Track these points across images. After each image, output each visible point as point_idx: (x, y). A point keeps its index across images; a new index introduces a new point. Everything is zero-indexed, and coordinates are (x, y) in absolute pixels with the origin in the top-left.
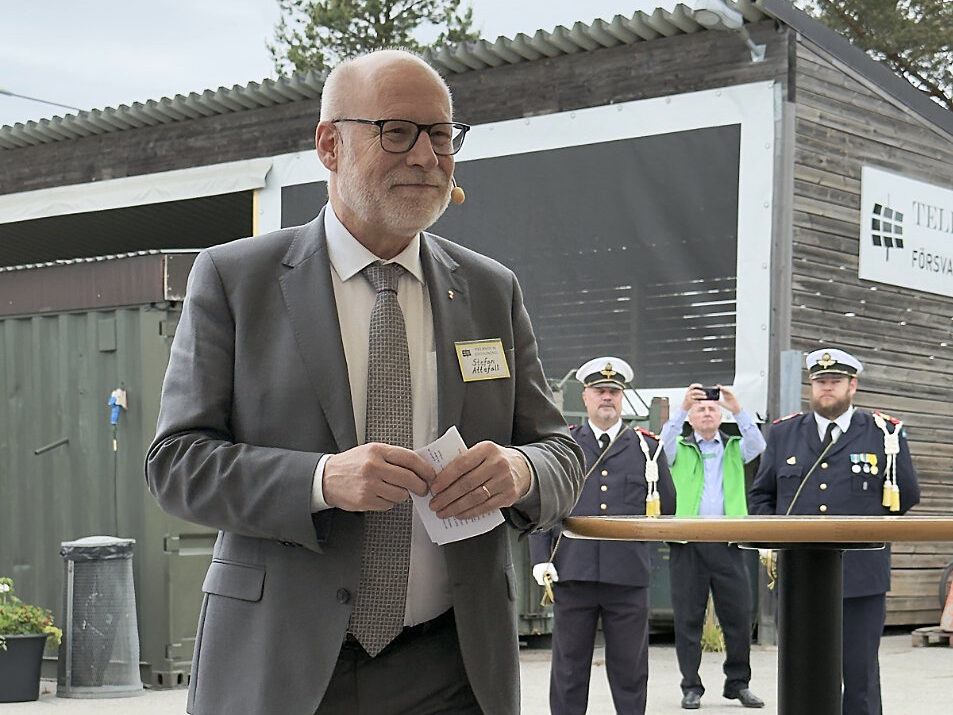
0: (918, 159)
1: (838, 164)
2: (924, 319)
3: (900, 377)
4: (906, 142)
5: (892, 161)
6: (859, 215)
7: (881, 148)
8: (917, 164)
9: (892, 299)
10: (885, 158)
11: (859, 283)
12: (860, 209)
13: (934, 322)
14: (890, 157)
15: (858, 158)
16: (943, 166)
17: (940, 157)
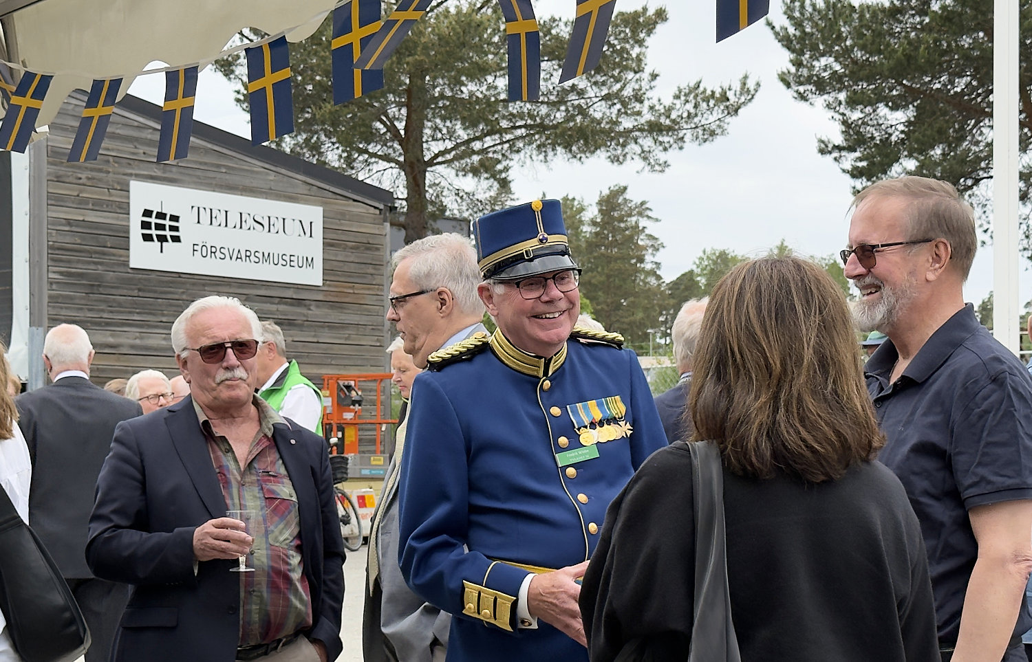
0: (199, 173)
1: (100, 180)
5: (167, 175)
6: (129, 218)
7: (153, 166)
8: (198, 177)
9: (172, 282)
10: (159, 173)
11: (130, 271)
12: (129, 214)
14: (165, 172)
15: (124, 174)
16: (227, 177)
17: (224, 171)
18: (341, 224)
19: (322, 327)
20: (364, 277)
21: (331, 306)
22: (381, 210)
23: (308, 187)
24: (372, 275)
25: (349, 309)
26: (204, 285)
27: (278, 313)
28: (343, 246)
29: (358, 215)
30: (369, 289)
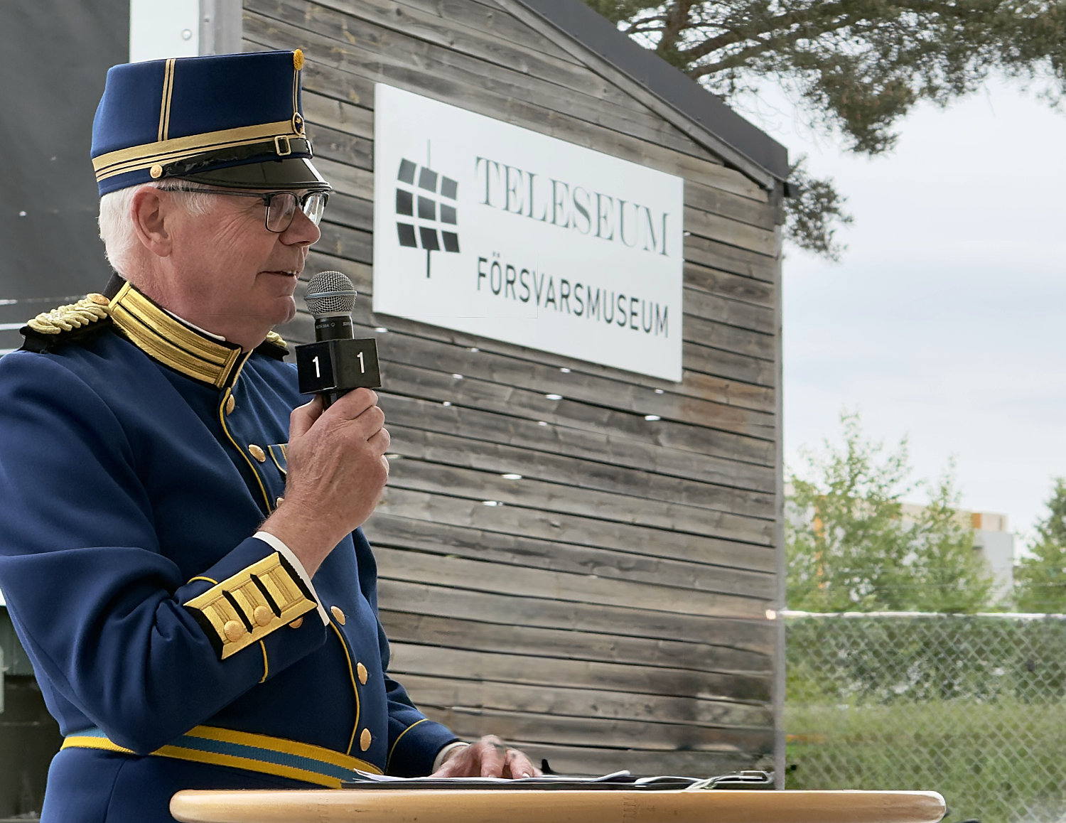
0: (485, 72)
1: (327, 76)
2: (503, 398)
3: (457, 517)
4: (459, 36)
5: (432, 73)
6: (372, 181)
7: (412, 46)
8: (482, 81)
9: (440, 356)
10: (420, 68)
11: (373, 321)
12: (372, 171)
13: (523, 405)
14: (429, 66)
15: (366, 66)
16: (531, 86)
17: (525, 69)
18: (708, 225)
19: (676, 490)
20: (744, 365)
21: (693, 436)
22: (769, 191)
23: (656, 124)
24: (756, 358)
25: (719, 446)
26: (492, 368)
27: (608, 448)
28: (710, 281)
29: (733, 203)
30: (751, 396)
